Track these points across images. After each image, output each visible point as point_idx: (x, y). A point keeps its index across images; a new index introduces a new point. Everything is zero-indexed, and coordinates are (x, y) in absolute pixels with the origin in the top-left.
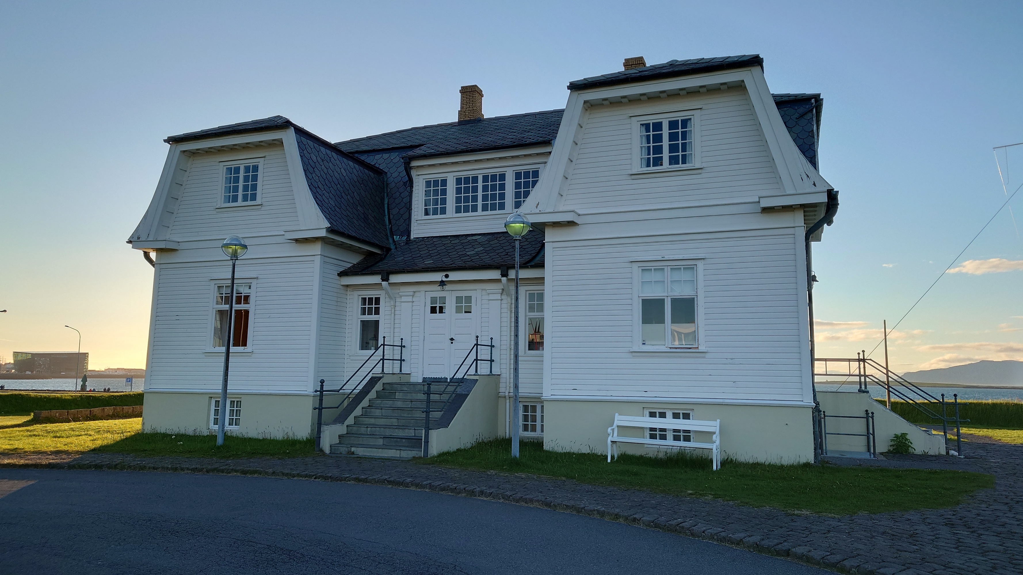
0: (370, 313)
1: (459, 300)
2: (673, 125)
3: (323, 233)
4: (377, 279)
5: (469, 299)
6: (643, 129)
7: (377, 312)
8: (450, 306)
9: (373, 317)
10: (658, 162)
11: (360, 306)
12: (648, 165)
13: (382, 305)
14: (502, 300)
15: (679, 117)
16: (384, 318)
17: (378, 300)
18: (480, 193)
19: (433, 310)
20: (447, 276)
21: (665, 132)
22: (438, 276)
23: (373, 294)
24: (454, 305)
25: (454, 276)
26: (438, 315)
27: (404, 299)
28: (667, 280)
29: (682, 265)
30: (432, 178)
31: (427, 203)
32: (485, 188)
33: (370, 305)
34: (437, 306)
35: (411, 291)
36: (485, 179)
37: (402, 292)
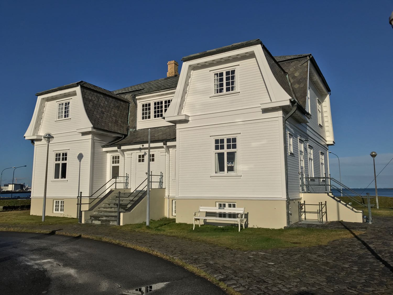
0: (116, 163)
2: (228, 73)
3: (90, 130)
5: (153, 155)
6: (216, 76)
7: (118, 163)
8: (146, 158)
9: (117, 165)
10: (221, 90)
11: (112, 160)
12: (218, 93)
13: (120, 160)
15: (230, 69)
16: (121, 165)
17: (119, 157)
18: (164, 109)
19: (140, 161)
20: (143, 146)
21: (224, 77)
22: (140, 146)
23: (117, 154)
25: (146, 145)
26: (141, 163)
27: (128, 156)
28: (225, 144)
29: (231, 137)
30: (145, 103)
31: (143, 114)
32: (165, 106)
33: (116, 159)
34: (141, 158)
35: (130, 153)
36: (166, 102)
37: (127, 153)
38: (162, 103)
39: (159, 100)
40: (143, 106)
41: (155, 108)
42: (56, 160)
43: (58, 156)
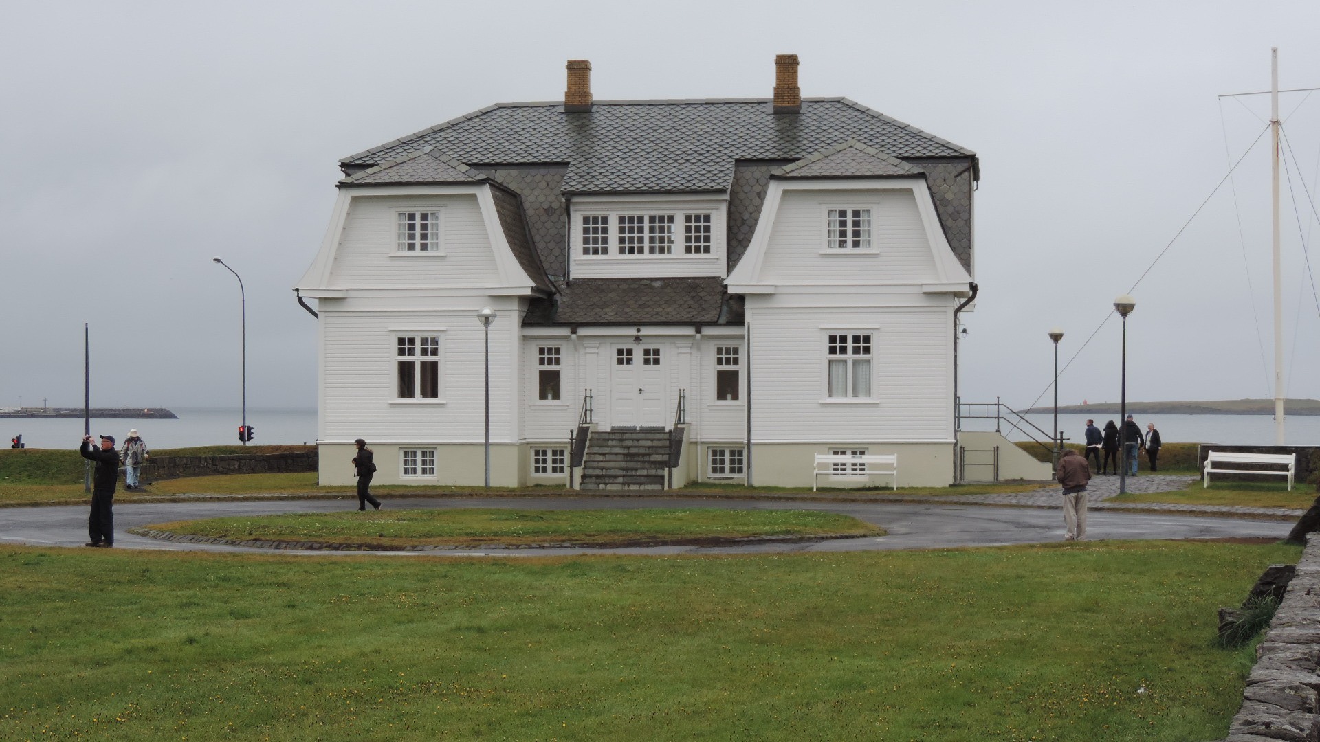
0: (550, 362)
1: (647, 352)
2: (856, 213)
3: (527, 292)
4: (565, 332)
5: (657, 352)
6: (833, 214)
7: (558, 361)
8: (638, 356)
9: (553, 367)
10: (842, 244)
11: (538, 356)
12: (836, 247)
13: (564, 356)
14: (691, 353)
15: (861, 208)
16: (565, 369)
17: (558, 351)
18: (646, 235)
19: (620, 362)
20: (639, 330)
21: (849, 219)
22: (632, 331)
23: (553, 344)
24: (642, 357)
25: (645, 331)
26: (625, 366)
27: (588, 350)
28: (850, 344)
29: (861, 334)
30: (591, 214)
31: (586, 241)
32: (652, 230)
33: (549, 355)
34: (624, 357)
35: (596, 343)
36: (652, 219)
37: (587, 343)
38: (641, 219)
39: (636, 213)
40: (586, 220)
41: (622, 230)
42: (402, 352)
43: (405, 344)
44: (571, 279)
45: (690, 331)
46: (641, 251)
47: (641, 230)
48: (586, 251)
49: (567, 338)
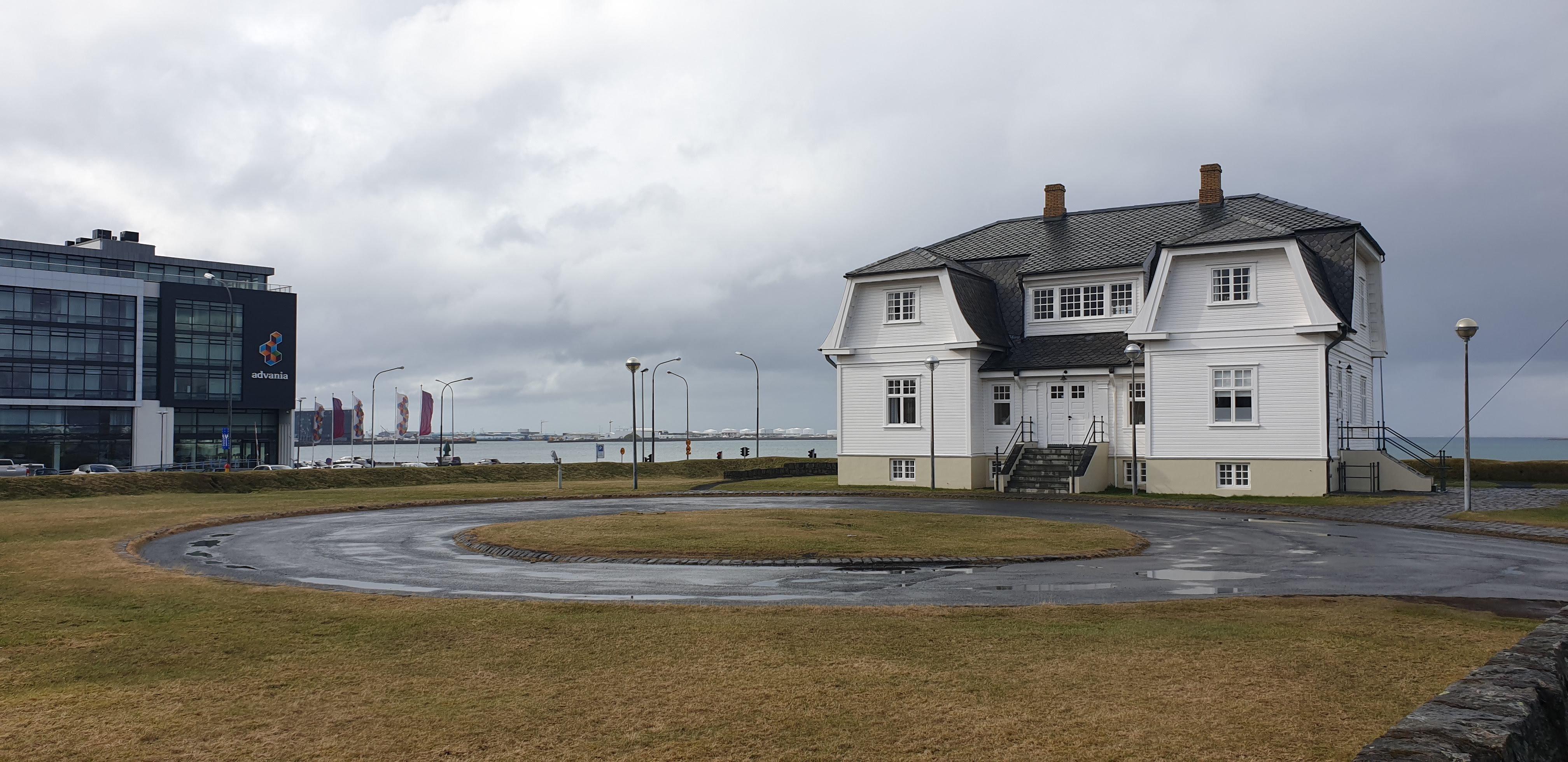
0: (1002, 398)
1: (1074, 388)
2: (1237, 272)
3: (974, 345)
4: (1010, 374)
5: (1082, 388)
6: (1216, 274)
7: (1008, 397)
8: (1068, 392)
9: (1005, 401)
10: (1226, 298)
11: (994, 393)
12: (1219, 300)
13: (1011, 393)
14: (1108, 389)
15: (1241, 267)
16: (1013, 402)
17: (1008, 389)
19: (1054, 396)
20: (1066, 372)
21: (1231, 277)
22: (1060, 373)
23: (1005, 384)
24: (1071, 392)
25: (1071, 372)
27: (1030, 388)
28: (1233, 378)
29: (1243, 370)
30: (1040, 289)
31: (1037, 309)
32: (1086, 298)
33: (1002, 392)
34: (1057, 393)
35: (1035, 382)
36: (1086, 290)
37: (1029, 382)
38: (1078, 291)
39: (1073, 286)
40: (1036, 294)
41: (1063, 299)
42: (891, 391)
43: (893, 385)
44: (1025, 337)
45: (1106, 372)
46: (1078, 314)
47: (1078, 299)
48: (1037, 317)
49: (1012, 379)
